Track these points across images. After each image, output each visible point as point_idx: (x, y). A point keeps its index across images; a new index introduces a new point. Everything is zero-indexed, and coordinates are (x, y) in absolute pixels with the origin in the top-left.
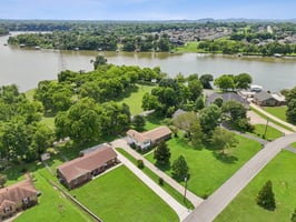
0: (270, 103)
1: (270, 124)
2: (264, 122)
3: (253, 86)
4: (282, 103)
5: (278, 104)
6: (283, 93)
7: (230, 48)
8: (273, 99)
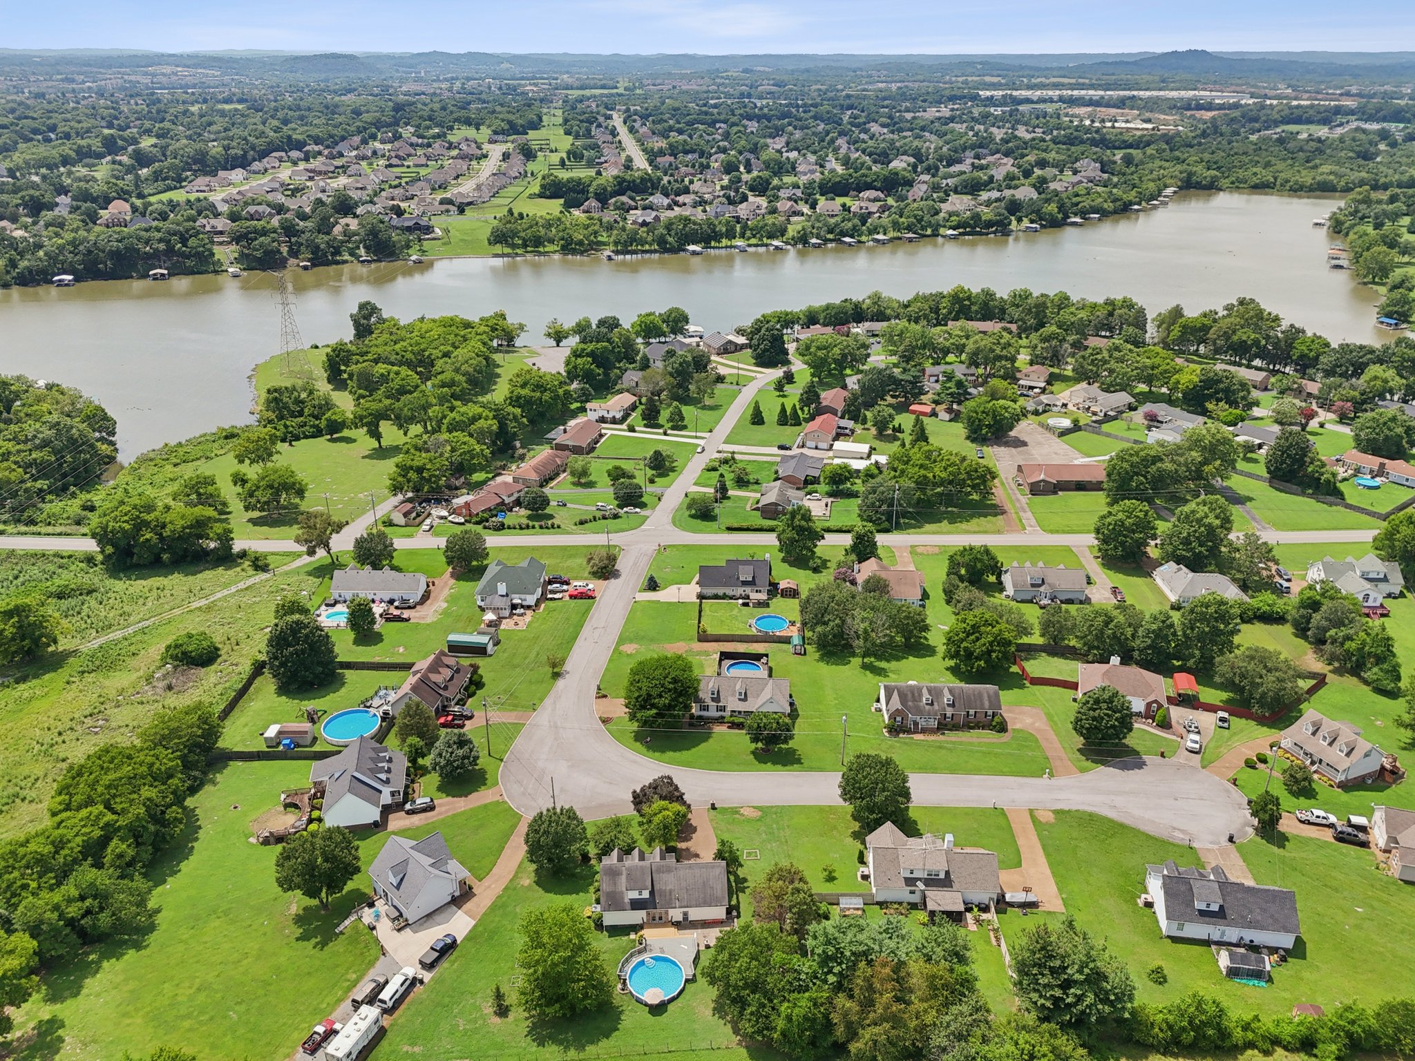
0: (728, 349)
1: (741, 372)
2: (735, 371)
3: (691, 328)
4: (743, 347)
5: (738, 348)
6: (740, 332)
7: (578, 236)
8: (730, 342)
